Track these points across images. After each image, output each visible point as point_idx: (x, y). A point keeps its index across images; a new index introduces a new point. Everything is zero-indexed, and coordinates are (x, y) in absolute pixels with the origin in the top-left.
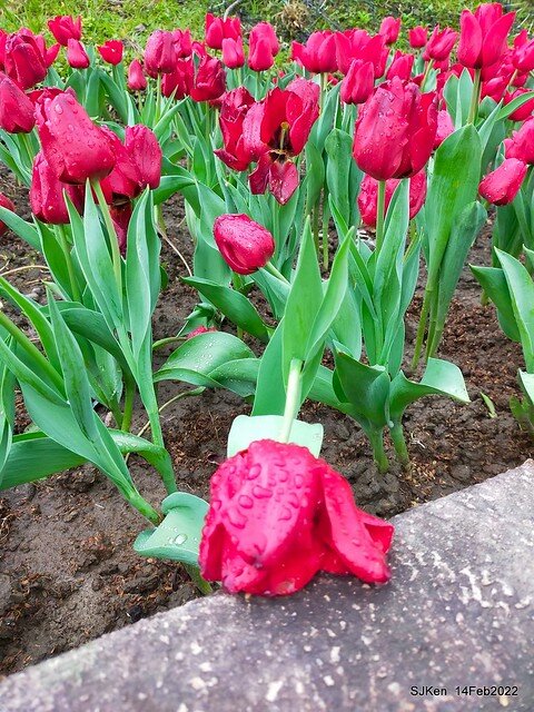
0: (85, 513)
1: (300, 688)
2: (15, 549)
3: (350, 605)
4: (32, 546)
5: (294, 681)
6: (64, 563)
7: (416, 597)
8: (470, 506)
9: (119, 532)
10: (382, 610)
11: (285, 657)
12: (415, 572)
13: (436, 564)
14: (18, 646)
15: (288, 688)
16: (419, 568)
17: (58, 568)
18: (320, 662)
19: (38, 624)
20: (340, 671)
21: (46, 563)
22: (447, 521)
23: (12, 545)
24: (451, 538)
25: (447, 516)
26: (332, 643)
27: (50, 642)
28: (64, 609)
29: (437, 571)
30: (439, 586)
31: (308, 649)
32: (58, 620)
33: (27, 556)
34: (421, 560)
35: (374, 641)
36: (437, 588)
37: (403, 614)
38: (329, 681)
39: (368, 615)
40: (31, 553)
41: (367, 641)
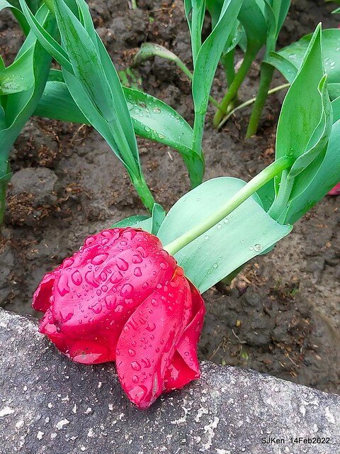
0: (154, 155)
1: (19, 424)
2: (82, 155)
3: (110, 402)
4: (96, 159)
5: (21, 417)
6: (109, 191)
7: (161, 436)
8: (303, 410)
9: (170, 191)
10: (126, 423)
11: (32, 399)
12: (183, 420)
13: (207, 428)
14: (36, 237)
15: (14, 418)
16: (190, 420)
17: (102, 193)
18: (47, 420)
19: (61, 228)
20: (54, 436)
21: (96, 181)
22: (264, 405)
23: (81, 150)
24: (248, 420)
25: (268, 401)
26: (69, 415)
27: (55, 249)
28: (86, 229)
29: (201, 433)
30: (187, 444)
31: (50, 405)
32: (76, 235)
33: (87, 166)
34: (199, 415)
35: (96, 438)
36: (183, 444)
37: (136, 439)
38: (40, 435)
39: (113, 418)
40: (92, 165)
41: (90, 434)
